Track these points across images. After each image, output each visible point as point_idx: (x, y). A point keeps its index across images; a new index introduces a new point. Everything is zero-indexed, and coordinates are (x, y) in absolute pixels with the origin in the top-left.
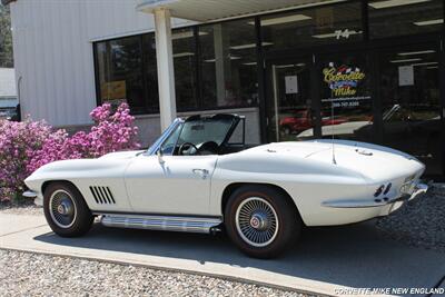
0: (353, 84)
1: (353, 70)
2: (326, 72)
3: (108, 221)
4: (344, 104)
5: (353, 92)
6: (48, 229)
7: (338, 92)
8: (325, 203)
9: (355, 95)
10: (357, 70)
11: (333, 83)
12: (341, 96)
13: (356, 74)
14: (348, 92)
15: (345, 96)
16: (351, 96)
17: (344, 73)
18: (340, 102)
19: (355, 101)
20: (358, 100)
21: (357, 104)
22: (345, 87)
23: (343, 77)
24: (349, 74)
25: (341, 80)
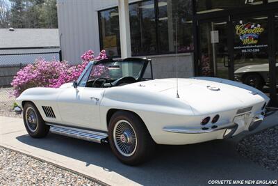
0: (255, 36)
1: (256, 26)
2: (238, 28)
3: (52, 129)
4: (250, 51)
5: (256, 42)
6: (26, 133)
7: (245, 41)
8: (165, 128)
9: (257, 44)
10: (259, 26)
11: (242, 35)
12: (247, 45)
13: (258, 29)
14: (252, 42)
15: (250, 45)
16: (254, 45)
17: (249, 28)
18: (247, 49)
19: (256, 48)
20: (259, 48)
21: (258, 50)
22: (250, 38)
23: (248, 31)
24: (253, 28)
25: (247, 33)
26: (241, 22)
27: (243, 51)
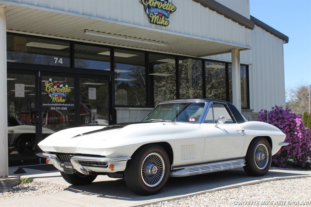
0: (64, 95)
1: (64, 86)
2: (47, 85)
4: (58, 109)
5: (64, 101)
9: (65, 103)
10: (67, 86)
11: (51, 93)
12: (56, 102)
13: (66, 89)
14: (61, 100)
15: (58, 103)
16: (62, 103)
17: (58, 87)
18: (55, 107)
19: (64, 106)
20: (67, 106)
21: (66, 109)
22: (59, 96)
23: (58, 89)
24: (61, 88)
25: (56, 92)
26: (50, 80)
27: (52, 108)
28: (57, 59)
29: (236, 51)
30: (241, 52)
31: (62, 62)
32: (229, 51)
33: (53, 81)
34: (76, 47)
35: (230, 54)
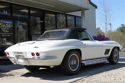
0: (8, 29)
1: (8, 24)
4: (6, 35)
5: (8, 32)
9: (9, 33)
11: (2, 28)
12: (4, 32)
13: (9, 26)
14: (7, 31)
15: (6, 33)
17: (5, 25)
18: (4, 34)
19: (8, 34)
20: (10, 34)
21: (9, 35)
22: (6, 29)
23: (5, 26)
25: (5, 27)
26: (2, 21)
27: (3, 35)
28: (5, 11)
29: (83, 10)
30: (85, 11)
31: (7, 13)
32: (80, 10)
33: (3, 22)
34: (13, 6)
35: (81, 11)
